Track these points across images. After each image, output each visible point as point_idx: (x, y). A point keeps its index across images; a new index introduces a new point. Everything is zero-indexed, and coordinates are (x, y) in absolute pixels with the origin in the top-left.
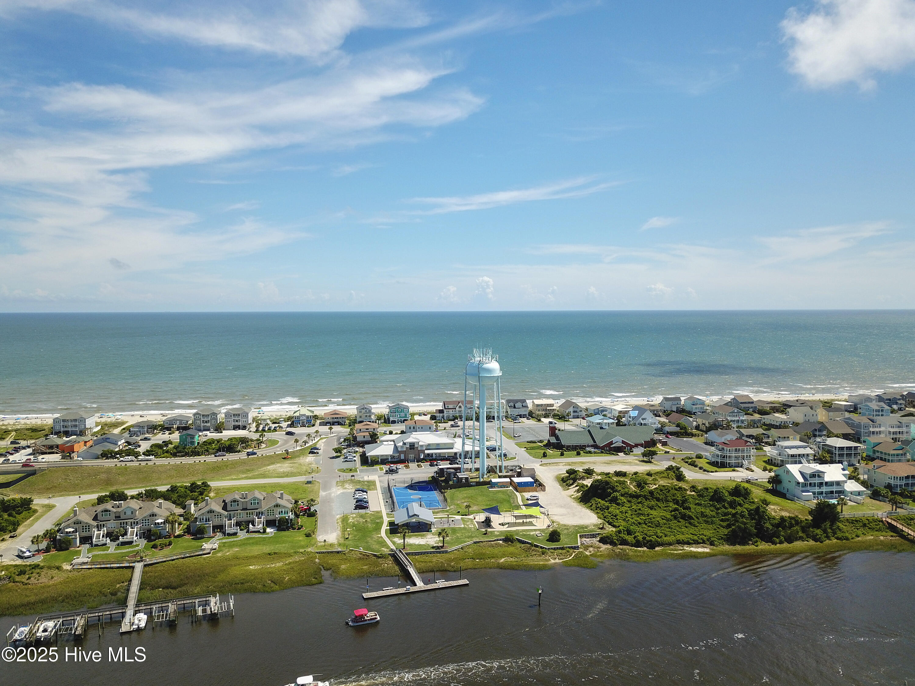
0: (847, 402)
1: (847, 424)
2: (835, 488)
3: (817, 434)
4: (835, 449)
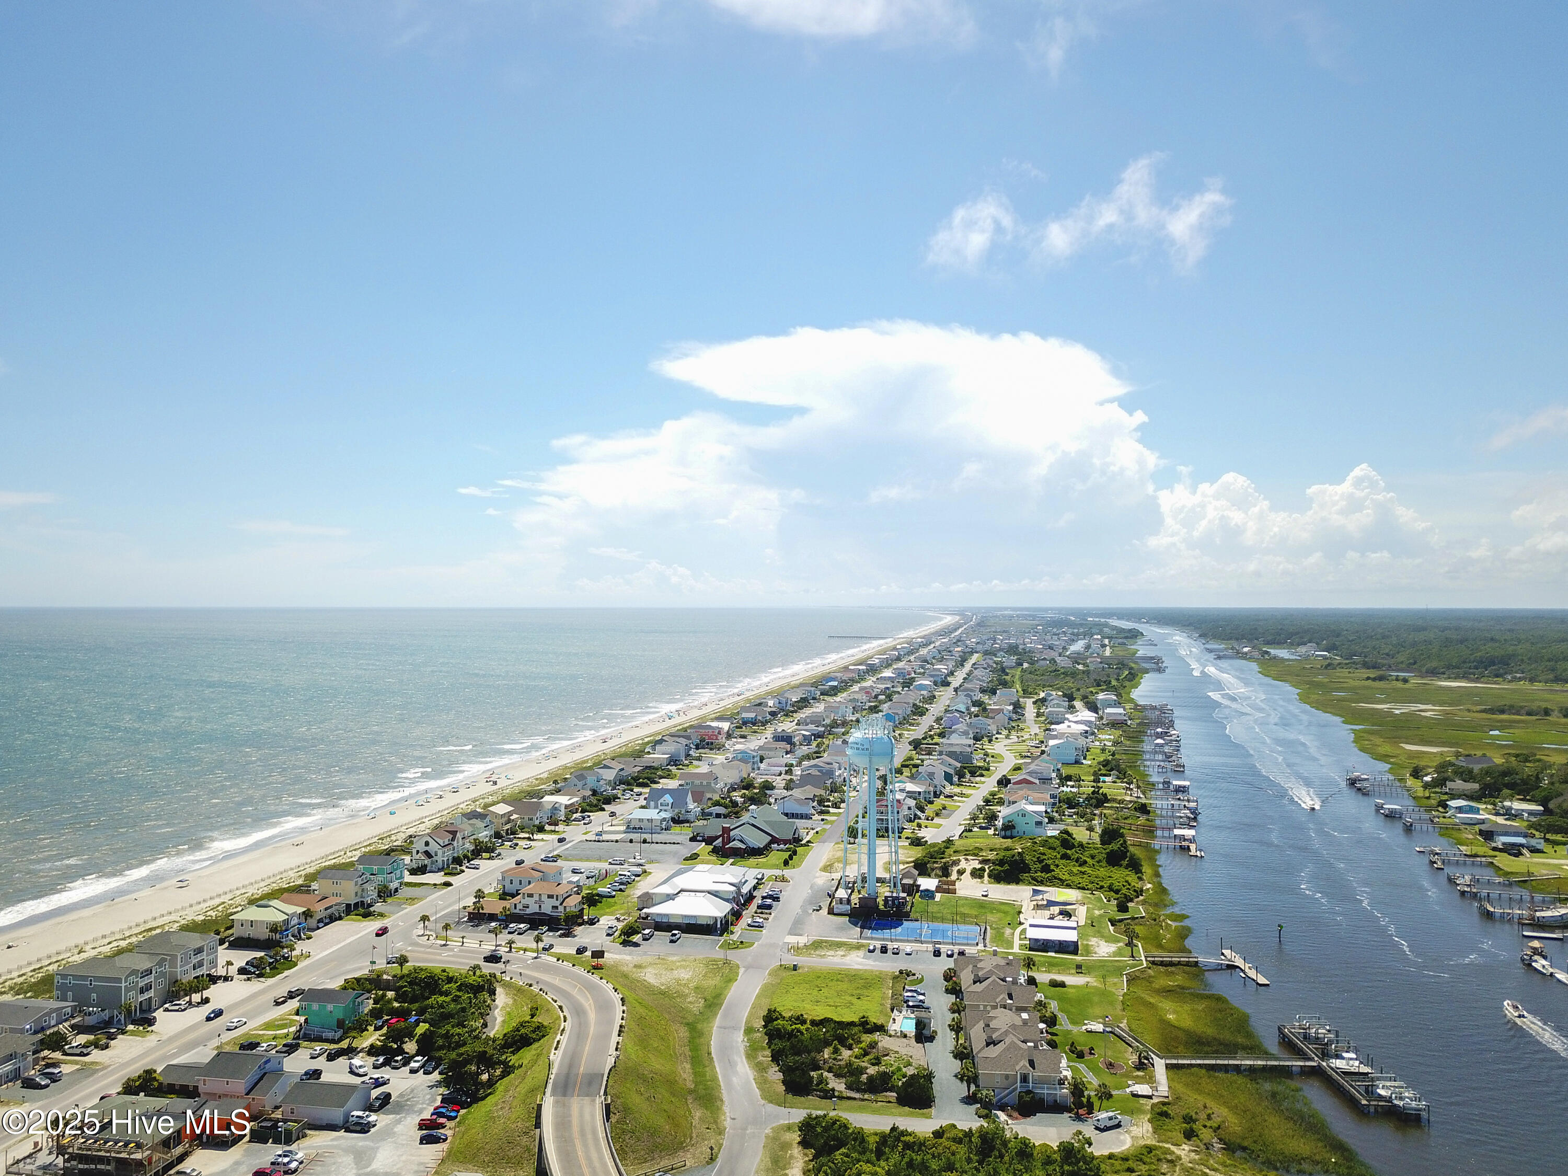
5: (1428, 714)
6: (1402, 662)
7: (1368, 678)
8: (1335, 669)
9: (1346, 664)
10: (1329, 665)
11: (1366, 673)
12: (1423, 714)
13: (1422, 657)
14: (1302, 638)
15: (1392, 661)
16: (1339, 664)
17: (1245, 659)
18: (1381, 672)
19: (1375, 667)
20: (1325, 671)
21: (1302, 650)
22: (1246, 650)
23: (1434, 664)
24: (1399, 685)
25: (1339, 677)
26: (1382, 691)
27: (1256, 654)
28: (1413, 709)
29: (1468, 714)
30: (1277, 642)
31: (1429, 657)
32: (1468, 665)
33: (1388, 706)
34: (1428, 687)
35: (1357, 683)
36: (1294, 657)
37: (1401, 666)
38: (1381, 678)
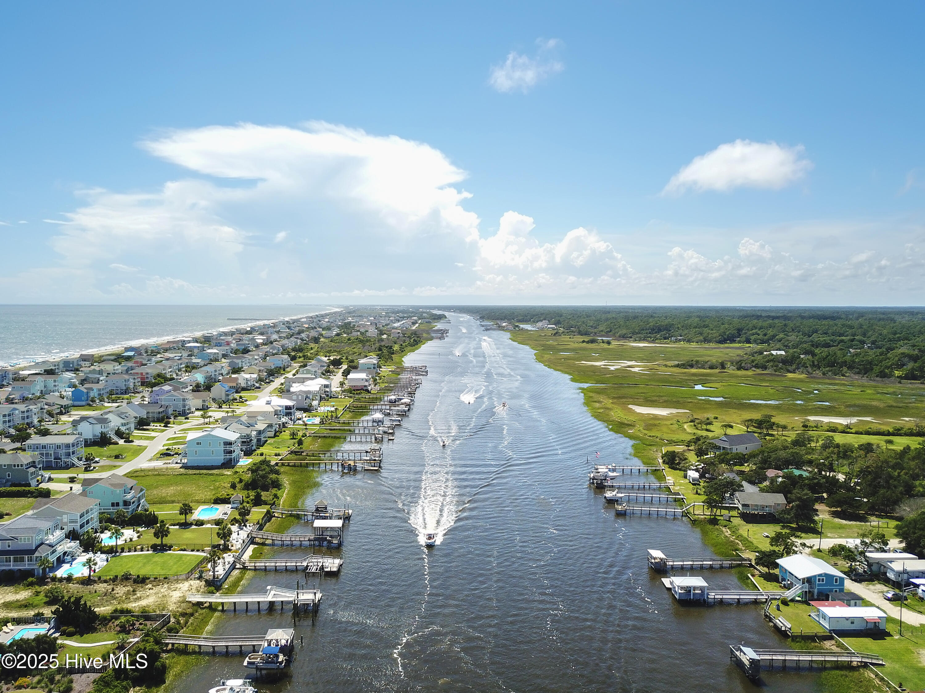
5: (636, 370)
6: (602, 331)
7: (584, 342)
8: (560, 336)
9: (567, 332)
10: (556, 333)
11: (581, 338)
12: (633, 370)
13: (615, 327)
14: (540, 317)
15: (596, 330)
16: (563, 332)
17: (503, 330)
18: (591, 338)
19: (586, 334)
20: (554, 337)
21: (540, 324)
22: (504, 324)
23: (624, 331)
24: (606, 346)
25: (564, 341)
26: (596, 351)
27: (511, 327)
28: (623, 365)
29: (666, 368)
30: (525, 320)
31: (619, 327)
32: (645, 332)
33: (602, 363)
34: (625, 347)
35: (576, 345)
36: (534, 329)
37: (601, 333)
38: (592, 341)
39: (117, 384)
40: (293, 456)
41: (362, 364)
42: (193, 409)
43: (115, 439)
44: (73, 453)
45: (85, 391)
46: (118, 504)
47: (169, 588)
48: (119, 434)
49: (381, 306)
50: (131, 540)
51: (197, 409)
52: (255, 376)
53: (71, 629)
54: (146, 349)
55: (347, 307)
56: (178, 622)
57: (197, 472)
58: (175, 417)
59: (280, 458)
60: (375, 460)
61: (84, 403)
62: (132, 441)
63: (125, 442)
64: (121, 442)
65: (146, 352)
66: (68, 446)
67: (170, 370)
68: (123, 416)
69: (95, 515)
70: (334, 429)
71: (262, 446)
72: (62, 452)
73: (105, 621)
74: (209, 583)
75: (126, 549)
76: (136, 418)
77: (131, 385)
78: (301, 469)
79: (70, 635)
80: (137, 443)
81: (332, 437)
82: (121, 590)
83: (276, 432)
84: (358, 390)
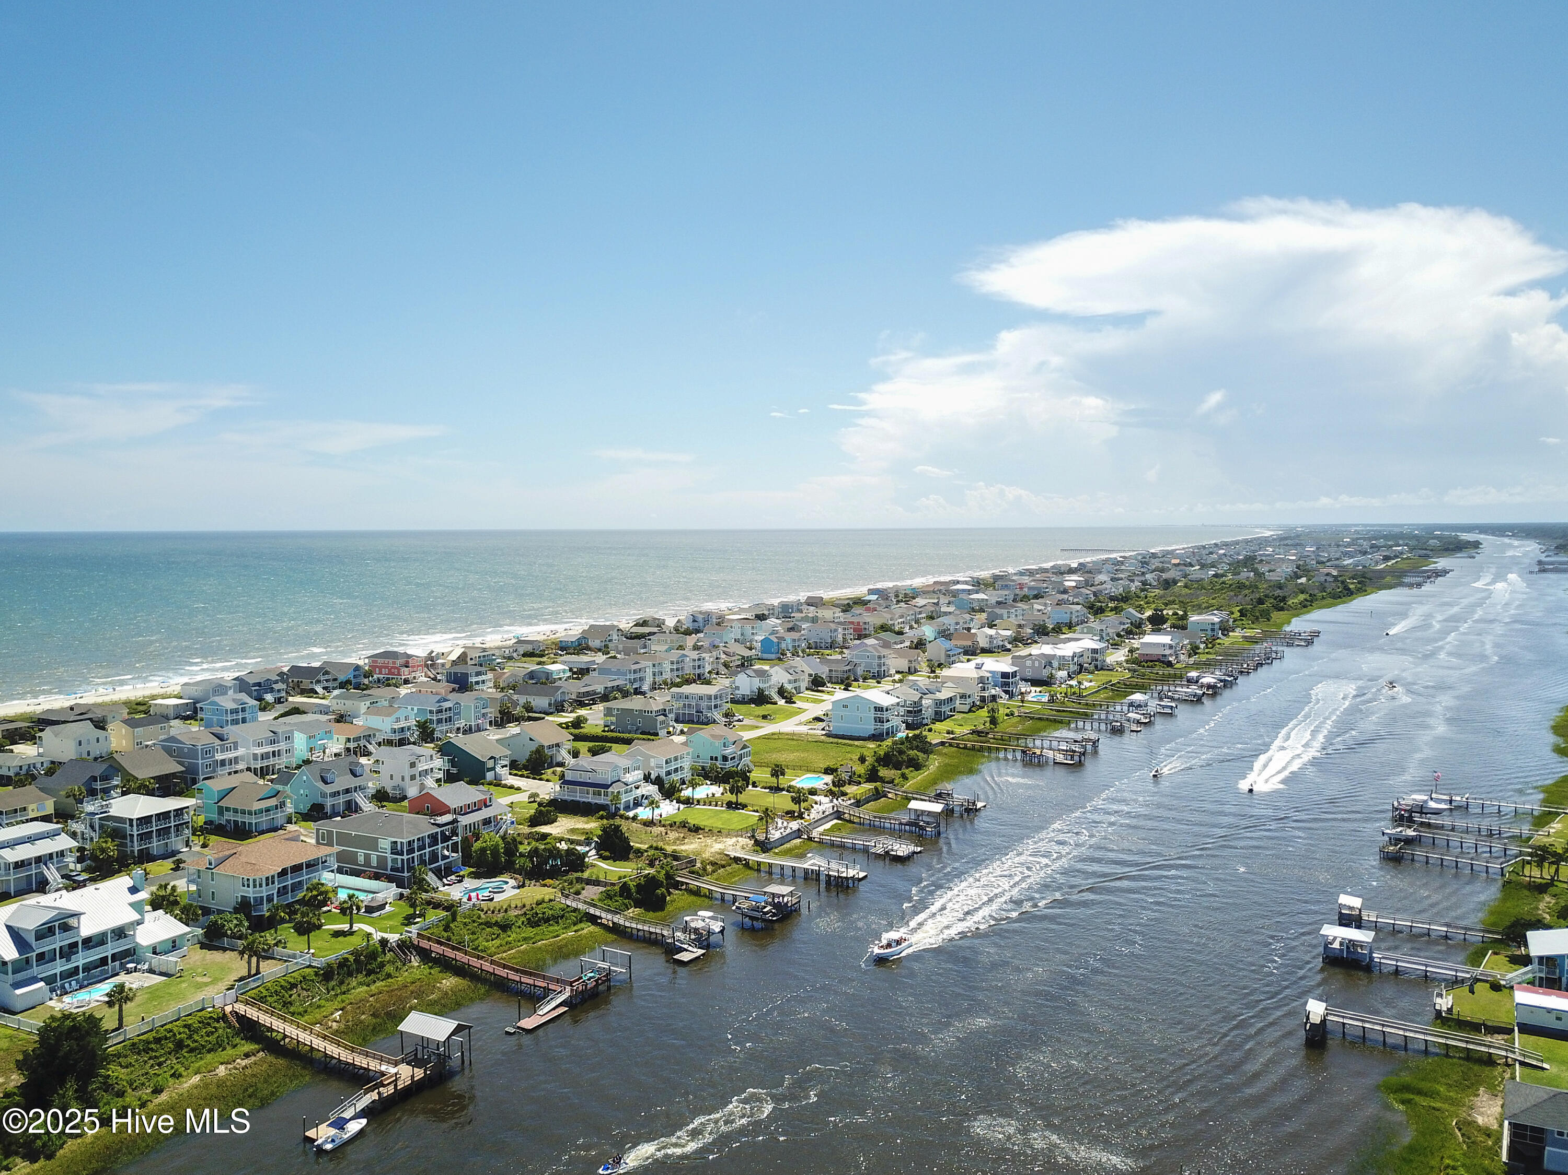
0: (181, 698)
1: (169, 751)
2: (109, 950)
3: (99, 787)
4: (131, 825)
39: (821, 635)
40: (975, 737)
41: (1193, 622)
42: (893, 671)
43: (776, 697)
44: (716, 707)
45: (775, 640)
46: (716, 759)
47: (716, 840)
48: (782, 692)
49: (1363, 525)
50: (713, 795)
51: (898, 672)
52: (1008, 633)
53: (607, 854)
54: (897, 591)
55: (1291, 529)
56: (704, 869)
57: (836, 740)
58: (865, 679)
59: (952, 736)
60: (1075, 751)
61: (773, 656)
62: (794, 703)
63: (786, 702)
64: (782, 702)
65: (897, 596)
66: (709, 697)
67: (900, 620)
68: (791, 671)
69: (687, 764)
70: (1064, 711)
71: (942, 721)
72: (704, 704)
73: (639, 853)
74: (757, 843)
75: (702, 803)
76: (810, 675)
77: (840, 638)
78: (972, 753)
79: (605, 858)
80: (799, 704)
81: (1051, 721)
82: (673, 835)
83: (974, 705)
84: (1151, 661)
